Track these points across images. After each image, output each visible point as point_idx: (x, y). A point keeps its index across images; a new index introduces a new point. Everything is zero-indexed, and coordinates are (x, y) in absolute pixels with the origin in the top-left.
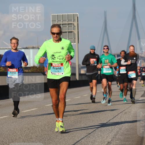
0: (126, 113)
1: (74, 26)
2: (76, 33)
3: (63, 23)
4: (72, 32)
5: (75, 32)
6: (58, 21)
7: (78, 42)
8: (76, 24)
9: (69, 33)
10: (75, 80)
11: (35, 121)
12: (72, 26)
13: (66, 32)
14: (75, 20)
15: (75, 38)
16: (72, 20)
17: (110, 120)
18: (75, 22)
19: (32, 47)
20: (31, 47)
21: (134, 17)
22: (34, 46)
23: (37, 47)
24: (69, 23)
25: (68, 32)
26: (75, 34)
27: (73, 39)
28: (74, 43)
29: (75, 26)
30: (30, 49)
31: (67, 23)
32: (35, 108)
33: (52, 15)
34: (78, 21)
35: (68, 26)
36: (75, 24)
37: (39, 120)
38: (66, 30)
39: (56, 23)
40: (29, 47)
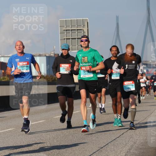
3: (72, 29)
6: (67, 27)
8: (86, 30)
9: (79, 40)
12: (81, 32)
13: (75, 38)
14: (85, 25)
16: (81, 26)
17: (123, 133)
18: (85, 27)
19: (39, 54)
20: (38, 54)
21: (149, 22)
22: (41, 54)
23: (44, 54)
24: (78, 29)
25: (77, 38)
29: (85, 32)
30: (36, 56)
31: (76, 29)
32: (43, 120)
34: (88, 27)
35: (78, 32)
36: (84, 30)
38: (75, 36)
39: (64, 29)
40: (36, 54)
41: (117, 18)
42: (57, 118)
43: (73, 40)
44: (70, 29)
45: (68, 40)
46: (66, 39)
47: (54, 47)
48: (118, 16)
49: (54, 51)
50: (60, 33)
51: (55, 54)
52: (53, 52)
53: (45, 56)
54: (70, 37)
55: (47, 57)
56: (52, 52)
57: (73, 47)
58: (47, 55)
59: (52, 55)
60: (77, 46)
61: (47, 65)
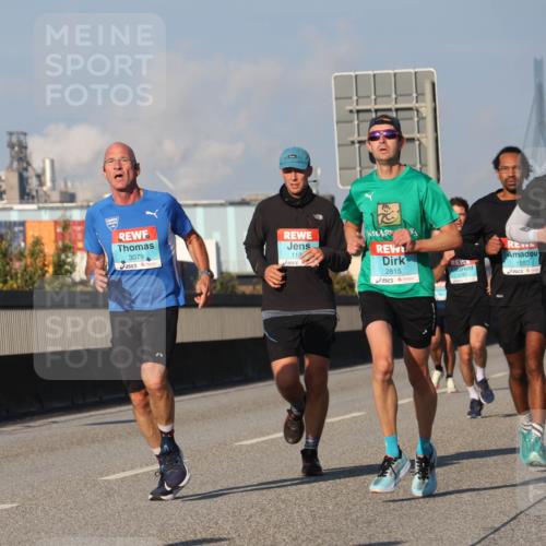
1: (421, 118)
2: (429, 143)
3: (378, 107)
4: (412, 140)
5: (423, 140)
6: (360, 100)
7: (438, 180)
8: (426, 110)
12: (412, 119)
14: (423, 94)
15: (423, 165)
16: (410, 95)
18: (424, 101)
24: (399, 106)
26: (425, 148)
27: (419, 166)
29: (424, 118)
31: (393, 105)
33: (335, 77)
34: (435, 100)
36: (423, 110)
39: (351, 108)
40: (253, 197)
44: (372, 107)
46: (359, 142)
50: (337, 122)
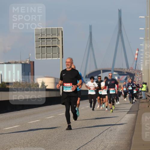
0: (112, 130)
1: (59, 41)
4: (56, 46)
5: (59, 47)
6: (42, 35)
7: (63, 57)
8: (60, 38)
9: (53, 48)
10: (59, 96)
11: (17, 139)
12: (56, 41)
13: (50, 47)
14: (59, 34)
15: (59, 53)
16: (56, 34)
17: (94, 138)
18: (59, 36)
19: (15, 62)
20: (13, 62)
21: (120, 31)
22: (17, 61)
23: (20, 62)
24: (53, 37)
25: (52, 46)
26: (60, 49)
27: (57, 53)
28: (58, 58)
30: (12, 64)
31: (51, 37)
32: (17, 125)
33: (35, 29)
34: (62, 36)
35: (52, 41)
36: (59, 38)
37: (21, 137)
38: (50, 45)
39: (39, 37)
40: (12, 62)
41: (91, 27)
42: (31, 123)
43: (48, 48)
44: (45, 37)
45: (43, 48)
46: (41, 47)
47: (29, 54)
48: (91, 26)
49: (30, 58)
50: (36, 41)
51: (30, 62)
52: (29, 60)
53: (21, 63)
54: (45, 45)
55: (22, 64)
56: (27, 59)
57: (48, 54)
58: (23, 62)
59: (27, 62)
60: (52, 54)
61: (22, 72)
